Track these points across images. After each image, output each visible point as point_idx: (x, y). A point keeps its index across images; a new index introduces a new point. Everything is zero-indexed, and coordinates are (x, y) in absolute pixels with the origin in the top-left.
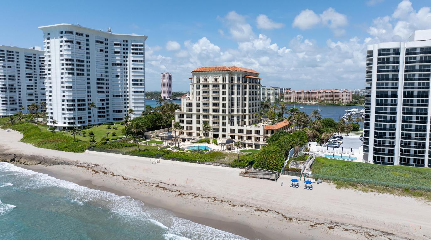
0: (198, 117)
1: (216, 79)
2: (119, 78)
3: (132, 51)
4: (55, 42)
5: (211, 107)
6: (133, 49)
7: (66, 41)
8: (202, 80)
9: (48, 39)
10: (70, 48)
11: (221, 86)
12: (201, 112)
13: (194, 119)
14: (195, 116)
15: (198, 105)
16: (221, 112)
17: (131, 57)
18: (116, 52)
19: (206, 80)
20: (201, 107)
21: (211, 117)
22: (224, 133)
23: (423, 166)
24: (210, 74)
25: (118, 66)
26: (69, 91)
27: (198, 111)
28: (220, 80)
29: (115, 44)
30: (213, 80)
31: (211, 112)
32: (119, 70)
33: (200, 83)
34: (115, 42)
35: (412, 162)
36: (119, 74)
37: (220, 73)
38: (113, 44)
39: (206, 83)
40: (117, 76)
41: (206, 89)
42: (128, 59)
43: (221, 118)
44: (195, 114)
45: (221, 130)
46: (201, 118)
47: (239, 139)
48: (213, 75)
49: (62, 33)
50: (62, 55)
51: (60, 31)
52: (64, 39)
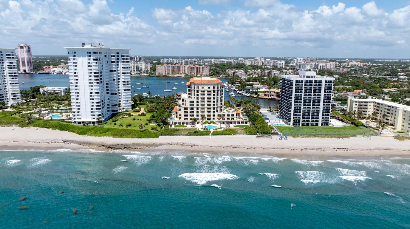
0: (198, 109)
1: (209, 88)
2: (115, 81)
3: (122, 60)
4: (82, 59)
5: (206, 103)
6: (123, 59)
7: (94, 60)
8: (200, 88)
9: (75, 56)
10: (97, 65)
11: (212, 92)
12: (200, 106)
13: (195, 110)
14: (196, 108)
15: (198, 102)
16: (212, 106)
17: (121, 65)
18: (112, 62)
19: (203, 88)
20: (200, 103)
21: (206, 109)
22: (214, 117)
23: (309, 125)
24: (206, 84)
25: (114, 72)
26: (98, 96)
27: (198, 105)
28: (212, 88)
29: (112, 56)
30: (208, 88)
31: (206, 106)
32: (115, 75)
33: (199, 89)
34: (112, 55)
35: (305, 124)
36: (115, 78)
37: (212, 84)
38: (111, 56)
39: (203, 90)
40: (114, 80)
41: (203, 93)
42: (119, 66)
43: (212, 109)
44: (195, 107)
45: (212, 116)
46: (200, 109)
47: (232, 119)
48: (207, 85)
49: (91, 53)
50: (90, 70)
51: (88, 51)
52: (92, 58)
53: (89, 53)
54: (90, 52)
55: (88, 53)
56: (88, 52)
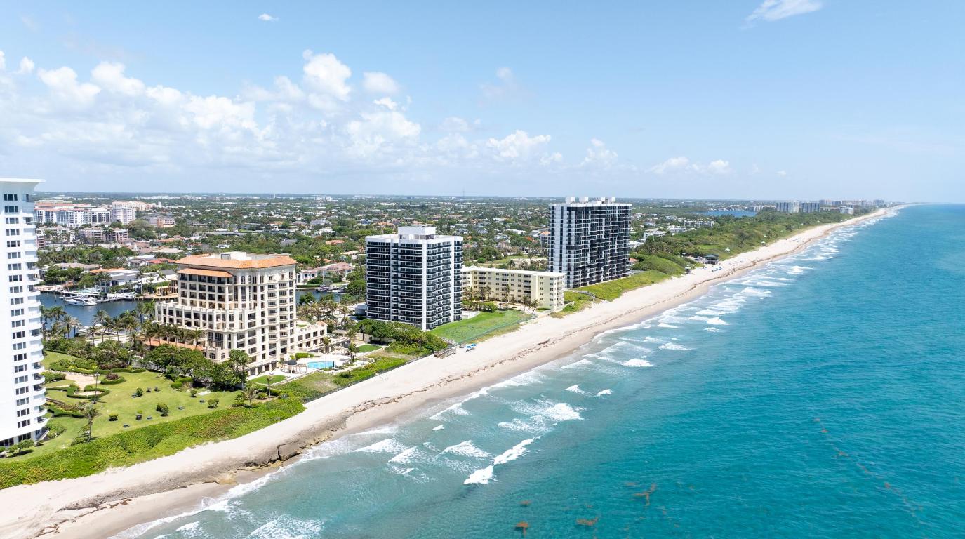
0: (263, 331)
1: (282, 276)
5: (278, 314)
12: (267, 323)
14: (260, 330)
15: (263, 315)
16: (289, 318)
19: (271, 278)
20: (267, 316)
21: (278, 327)
24: (276, 269)
27: (263, 322)
30: (279, 277)
31: (278, 320)
33: (265, 283)
39: (271, 283)
41: (272, 291)
44: (259, 328)
46: (267, 331)
48: (279, 271)
49: (16, 199)
50: (14, 255)
51: (8, 193)
52: (21, 215)
53: (10, 197)
54: (16, 196)
55: (5, 199)
56: (5, 196)
